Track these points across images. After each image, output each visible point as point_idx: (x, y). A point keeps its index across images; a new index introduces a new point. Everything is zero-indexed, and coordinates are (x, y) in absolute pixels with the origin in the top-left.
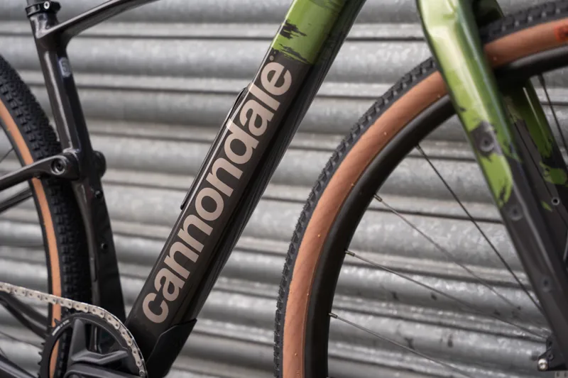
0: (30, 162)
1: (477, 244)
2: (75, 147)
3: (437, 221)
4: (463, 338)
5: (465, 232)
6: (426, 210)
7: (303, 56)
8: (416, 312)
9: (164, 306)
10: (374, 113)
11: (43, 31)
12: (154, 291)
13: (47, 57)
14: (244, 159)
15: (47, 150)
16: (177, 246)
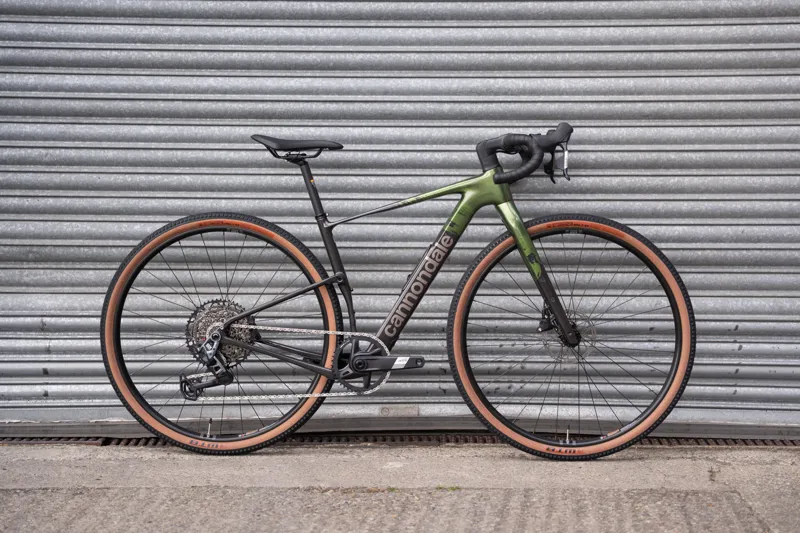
12: (391, 324)
16: (402, 305)
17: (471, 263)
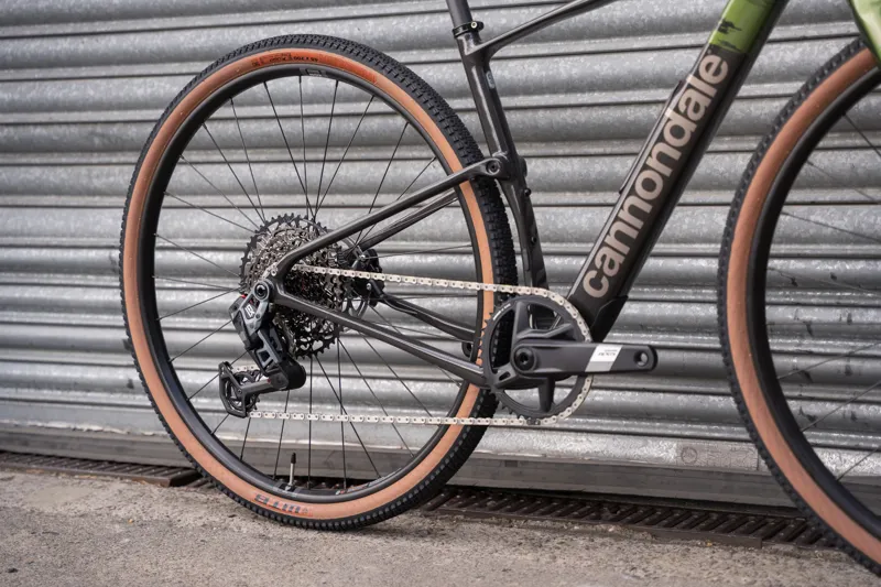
0: (458, 169)
1: (875, 224)
2: (503, 150)
3: (832, 208)
4: (862, 315)
5: (861, 215)
6: (821, 199)
7: (738, 47)
8: (813, 297)
9: (604, 281)
10: (792, 107)
11: (471, 48)
12: (595, 269)
13: (474, 71)
14: (681, 142)
15: (474, 157)
16: (619, 226)
17: (767, 131)
